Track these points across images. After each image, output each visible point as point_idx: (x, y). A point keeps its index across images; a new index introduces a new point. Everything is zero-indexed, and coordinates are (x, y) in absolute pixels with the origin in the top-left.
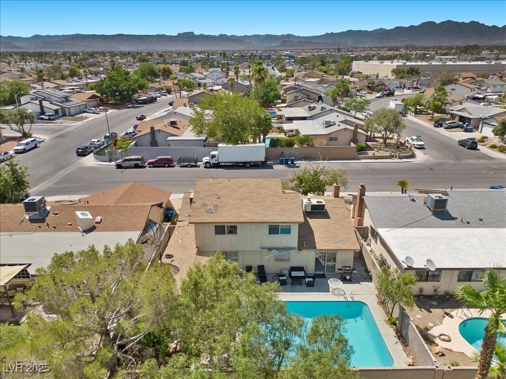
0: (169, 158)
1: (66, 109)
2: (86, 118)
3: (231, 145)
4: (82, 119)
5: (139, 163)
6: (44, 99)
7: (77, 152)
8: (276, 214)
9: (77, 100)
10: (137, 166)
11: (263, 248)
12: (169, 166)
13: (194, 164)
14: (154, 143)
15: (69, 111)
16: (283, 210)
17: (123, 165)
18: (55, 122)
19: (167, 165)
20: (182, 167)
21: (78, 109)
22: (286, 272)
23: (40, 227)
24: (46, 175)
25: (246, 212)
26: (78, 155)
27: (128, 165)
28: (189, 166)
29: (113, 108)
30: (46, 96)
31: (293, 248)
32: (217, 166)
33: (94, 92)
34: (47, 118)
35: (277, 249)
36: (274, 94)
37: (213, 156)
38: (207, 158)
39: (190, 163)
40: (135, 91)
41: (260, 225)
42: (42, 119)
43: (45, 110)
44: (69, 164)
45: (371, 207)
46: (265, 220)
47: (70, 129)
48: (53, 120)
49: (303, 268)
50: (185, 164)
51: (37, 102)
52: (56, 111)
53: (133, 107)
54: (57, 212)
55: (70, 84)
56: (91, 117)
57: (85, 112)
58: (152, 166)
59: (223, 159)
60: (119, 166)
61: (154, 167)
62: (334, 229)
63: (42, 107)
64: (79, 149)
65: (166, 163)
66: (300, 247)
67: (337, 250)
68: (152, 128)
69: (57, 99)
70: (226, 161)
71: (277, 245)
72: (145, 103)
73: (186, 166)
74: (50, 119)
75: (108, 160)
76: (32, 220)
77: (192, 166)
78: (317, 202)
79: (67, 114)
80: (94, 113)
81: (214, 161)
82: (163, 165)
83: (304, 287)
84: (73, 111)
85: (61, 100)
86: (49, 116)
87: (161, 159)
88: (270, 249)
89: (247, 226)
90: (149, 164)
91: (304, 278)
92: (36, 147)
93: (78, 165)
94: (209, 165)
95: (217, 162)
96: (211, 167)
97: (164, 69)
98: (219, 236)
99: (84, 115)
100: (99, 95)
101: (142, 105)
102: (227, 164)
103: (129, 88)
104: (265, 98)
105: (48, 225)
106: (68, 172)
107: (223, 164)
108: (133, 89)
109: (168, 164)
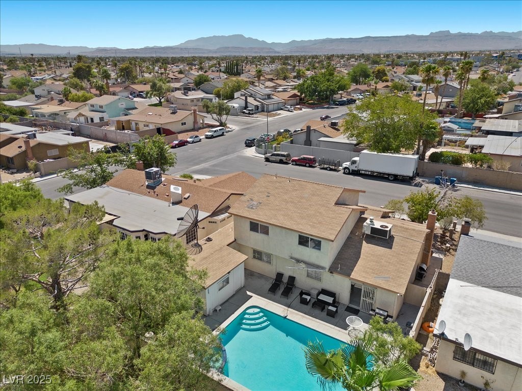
0: (311, 158)
1: (265, 105)
2: (279, 114)
3: (376, 153)
4: (275, 115)
5: (284, 159)
6: (251, 96)
7: (246, 143)
8: (310, 225)
9: (278, 98)
10: (281, 162)
11: (292, 258)
12: (311, 166)
13: (333, 167)
14: (308, 142)
15: (268, 108)
16: (320, 223)
17: (271, 159)
18: (252, 116)
19: (307, 165)
20: (321, 169)
21: (276, 106)
22: (314, 292)
23: (149, 192)
24: (212, 158)
25: (283, 215)
26: (246, 146)
27: (274, 159)
28: (328, 169)
29: (309, 107)
30: (253, 93)
31: (323, 268)
32: (356, 173)
33: (296, 92)
34: (247, 112)
35: (305, 263)
36: (485, 101)
37: (354, 162)
38: (348, 163)
39: (331, 166)
40: (334, 92)
41: (290, 232)
42: (244, 113)
43: (249, 105)
44: (233, 152)
45: (463, 250)
46: (295, 228)
47: (259, 123)
48: (252, 114)
49: (335, 294)
50: (325, 166)
51: (244, 98)
52: (257, 107)
53: (328, 108)
54: (166, 184)
55: (288, 84)
56: (284, 113)
57: (282, 109)
58: (294, 163)
59: (364, 167)
60: (267, 160)
61: (296, 165)
62: (387, 262)
63: (246, 102)
64: (247, 140)
65: (308, 163)
66: (332, 270)
67: (376, 287)
68: (308, 128)
69: (260, 96)
70: (367, 169)
71: (306, 259)
72: (341, 105)
73: (326, 169)
74: (249, 114)
75: (263, 152)
76: (148, 187)
77: (331, 170)
78: (381, 226)
79: (265, 111)
80: (289, 111)
81: (353, 168)
82: (304, 164)
83: (324, 314)
84: (271, 107)
85: (264, 97)
86: (249, 110)
87: (304, 159)
88: (298, 261)
89: (278, 230)
90: (293, 161)
91: (329, 304)
92: (222, 135)
93: (239, 154)
94: (348, 171)
95: (356, 169)
96: (349, 174)
97: (378, 71)
98: (253, 233)
99: (279, 112)
100: (299, 94)
101: (336, 106)
102: (367, 173)
103: (328, 88)
104: (472, 105)
105: (154, 192)
106: (229, 158)
107: (363, 172)
108: (331, 90)
109: (309, 164)
